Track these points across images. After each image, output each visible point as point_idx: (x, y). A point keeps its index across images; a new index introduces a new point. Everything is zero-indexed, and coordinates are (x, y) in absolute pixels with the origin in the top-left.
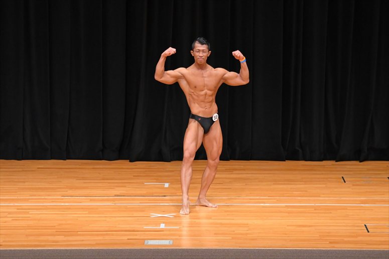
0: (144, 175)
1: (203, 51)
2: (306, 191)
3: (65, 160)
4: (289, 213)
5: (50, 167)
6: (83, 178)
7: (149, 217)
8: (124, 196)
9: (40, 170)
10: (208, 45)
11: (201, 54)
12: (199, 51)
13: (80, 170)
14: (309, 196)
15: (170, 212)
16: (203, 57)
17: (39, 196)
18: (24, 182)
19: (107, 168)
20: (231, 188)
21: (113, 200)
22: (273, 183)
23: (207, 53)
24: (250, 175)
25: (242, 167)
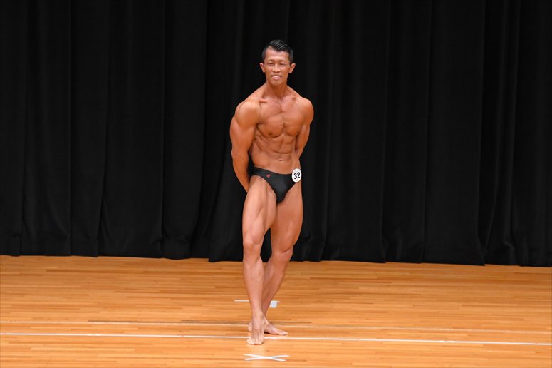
0: (233, 285)
1: (280, 63)
2: (521, 320)
3: (95, 256)
4: (489, 357)
5: (69, 268)
6: (128, 290)
7: (242, 360)
8: (198, 322)
9: (51, 273)
10: (289, 52)
11: (276, 68)
12: (273, 63)
13: (120, 274)
14: (526, 329)
15: (279, 352)
16: (280, 74)
17: (49, 319)
18: (23, 295)
19: (169, 273)
20: (386, 312)
21: (180, 330)
22: (461, 304)
23: (289, 66)
24: (422, 289)
25: (408, 274)
